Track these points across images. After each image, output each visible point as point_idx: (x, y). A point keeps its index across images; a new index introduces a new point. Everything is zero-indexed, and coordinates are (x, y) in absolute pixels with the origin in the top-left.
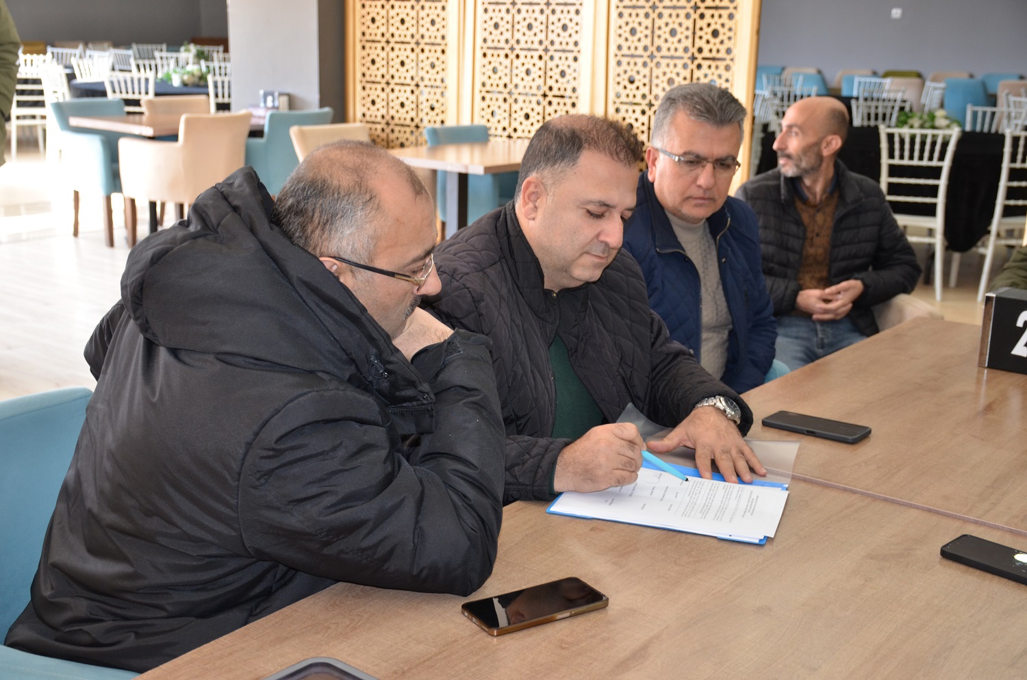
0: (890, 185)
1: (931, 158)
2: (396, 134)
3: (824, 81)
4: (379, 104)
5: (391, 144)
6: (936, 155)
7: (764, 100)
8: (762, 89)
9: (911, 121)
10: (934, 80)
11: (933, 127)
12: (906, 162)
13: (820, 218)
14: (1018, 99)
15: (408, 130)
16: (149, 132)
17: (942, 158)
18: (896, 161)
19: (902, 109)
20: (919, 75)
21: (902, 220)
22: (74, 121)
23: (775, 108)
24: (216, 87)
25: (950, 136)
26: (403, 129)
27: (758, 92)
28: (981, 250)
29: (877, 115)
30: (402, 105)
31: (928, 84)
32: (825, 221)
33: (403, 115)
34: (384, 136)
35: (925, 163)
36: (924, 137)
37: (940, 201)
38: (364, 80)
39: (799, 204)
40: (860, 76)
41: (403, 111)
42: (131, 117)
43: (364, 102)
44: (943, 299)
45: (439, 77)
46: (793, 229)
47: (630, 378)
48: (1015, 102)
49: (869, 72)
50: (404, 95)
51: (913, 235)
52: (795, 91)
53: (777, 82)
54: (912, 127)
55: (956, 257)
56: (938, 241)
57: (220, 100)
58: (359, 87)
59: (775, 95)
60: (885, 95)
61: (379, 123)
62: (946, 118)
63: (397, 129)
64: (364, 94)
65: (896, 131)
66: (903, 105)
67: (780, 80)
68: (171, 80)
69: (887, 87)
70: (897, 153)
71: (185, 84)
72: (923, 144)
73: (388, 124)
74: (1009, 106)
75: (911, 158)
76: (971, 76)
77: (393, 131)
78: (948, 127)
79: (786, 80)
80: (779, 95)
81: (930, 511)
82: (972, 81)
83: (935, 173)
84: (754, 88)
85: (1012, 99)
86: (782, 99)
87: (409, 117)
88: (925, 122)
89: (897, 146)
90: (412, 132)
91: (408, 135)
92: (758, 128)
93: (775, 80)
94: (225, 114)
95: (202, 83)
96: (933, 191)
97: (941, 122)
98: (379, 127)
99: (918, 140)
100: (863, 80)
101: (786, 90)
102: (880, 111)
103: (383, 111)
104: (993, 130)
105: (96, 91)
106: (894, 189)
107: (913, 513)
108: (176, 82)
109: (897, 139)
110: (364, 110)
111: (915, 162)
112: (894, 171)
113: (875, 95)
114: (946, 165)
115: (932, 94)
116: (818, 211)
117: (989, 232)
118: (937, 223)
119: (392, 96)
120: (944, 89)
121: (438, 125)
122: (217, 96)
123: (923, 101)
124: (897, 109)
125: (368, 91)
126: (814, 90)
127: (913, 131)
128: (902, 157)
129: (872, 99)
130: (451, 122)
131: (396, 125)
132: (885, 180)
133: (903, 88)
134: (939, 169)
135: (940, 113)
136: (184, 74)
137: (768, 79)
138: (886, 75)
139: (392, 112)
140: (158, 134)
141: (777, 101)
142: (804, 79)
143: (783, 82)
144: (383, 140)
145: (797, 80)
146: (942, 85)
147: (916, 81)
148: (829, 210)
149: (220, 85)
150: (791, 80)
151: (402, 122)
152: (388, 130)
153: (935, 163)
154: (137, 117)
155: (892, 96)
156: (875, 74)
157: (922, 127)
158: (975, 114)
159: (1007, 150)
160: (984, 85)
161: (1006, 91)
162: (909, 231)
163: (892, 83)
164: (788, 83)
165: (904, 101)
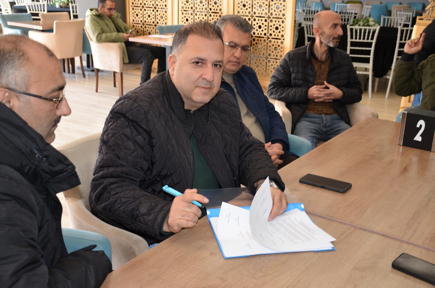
0: (351, 50)
1: (368, 39)
2: (147, 29)
3: (323, 5)
4: (140, 16)
5: (145, 33)
6: (370, 37)
7: (299, 13)
8: (299, 9)
9: (359, 23)
10: (366, 5)
11: (368, 26)
12: (358, 40)
13: (323, 66)
14: (401, 13)
15: (152, 27)
16: (41, 28)
17: (372, 39)
18: (354, 40)
19: (355, 17)
20: (361, 3)
21: (355, 65)
22: (9, 23)
23: (304, 17)
24: (73, 8)
25: (376, 30)
26: (150, 26)
27: (297, 10)
28: (387, 77)
29: (345, 19)
30: (149, 16)
31: (364, 6)
32: (325, 68)
33: (149, 20)
34: (142, 29)
35: (365, 41)
36: (365, 30)
37: (371, 56)
38: (133, 5)
39: (313, 60)
40: (338, 3)
41: (149, 19)
42: (35, 22)
43: (133, 15)
44: (372, 97)
45: (164, 4)
46: (310, 72)
47: (229, 155)
48: (399, 14)
49: (341, 1)
50: (150, 12)
51: (360, 71)
52: (312, 9)
53: (305, 5)
54: (359, 25)
55: (377, 80)
56: (370, 73)
57: (75, 14)
58: (131, 9)
59: (304, 11)
60: (348, 11)
61: (140, 24)
62: (373, 21)
63: (147, 26)
64: (133, 11)
65: (354, 27)
66: (355, 15)
67: (306, 5)
68: (55, 5)
69: (348, 8)
70: (354, 37)
71: (61, 7)
72: (365, 32)
73: (143, 24)
74: (397, 16)
75: (360, 39)
76: (381, 3)
77: (145, 27)
78: (374, 25)
79: (308, 5)
80: (306, 11)
81: (383, 235)
82: (381, 5)
83: (370, 45)
84: (296, 9)
85: (398, 13)
86: (307, 14)
87: (152, 21)
88: (365, 23)
89: (354, 34)
90: (153, 28)
91: (152, 29)
92: (297, 25)
93: (304, 4)
94: (76, 20)
95: (68, 6)
96: (368, 53)
97: (371, 23)
98: (140, 25)
99: (363, 31)
100: (339, 4)
101: (308, 9)
102: (347, 18)
103: (141, 19)
104: (392, 26)
105: (22, 10)
106: (352, 51)
107: (376, 236)
108: (57, 6)
109: (354, 31)
110: (134, 18)
111: (362, 40)
112: (353, 44)
113: (344, 11)
114: (374, 41)
115: (366, 11)
116: (322, 63)
117: (391, 69)
118: (370, 66)
119: (145, 12)
120: (371, 8)
121: (164, 25)
122: (73, 12)
123: (362, 13)
124: (353, 17)
125: (135, 10)
126: (320, 9)
127: (361, 27)
128: (356, 38)
129: (343, 13)
130: (169, 24)
131: (147, 25)
132: (349, 48)
133: (355, 8)
134: (371, 43)
135: (371, 19)
136: (60, 2)
137: (301, 4)
138: (348, 3)
139: (145, 19)
140: (44, 29)
141: (305, 14)
142: (315, 4)
143: (307, 6)
144: (141, 31)
145: (313, 5)
146: (370, 7)
147: (360, 5)
148: (328, 63)
149: (74, 7)
150: (310, 4)
151: (149, 23)
152: (143, 27)
153: (369, 41)
154: (38, 21)
155: (351, 11)
156: (343, 2)
157: (364, 25)
158: (384, 19)
159: (399, 35)
160: (386, 7)
161: (396, 10)
162: (357, 69)
163: (350, 6)
164: (309, 6)
165: (356, 14)
